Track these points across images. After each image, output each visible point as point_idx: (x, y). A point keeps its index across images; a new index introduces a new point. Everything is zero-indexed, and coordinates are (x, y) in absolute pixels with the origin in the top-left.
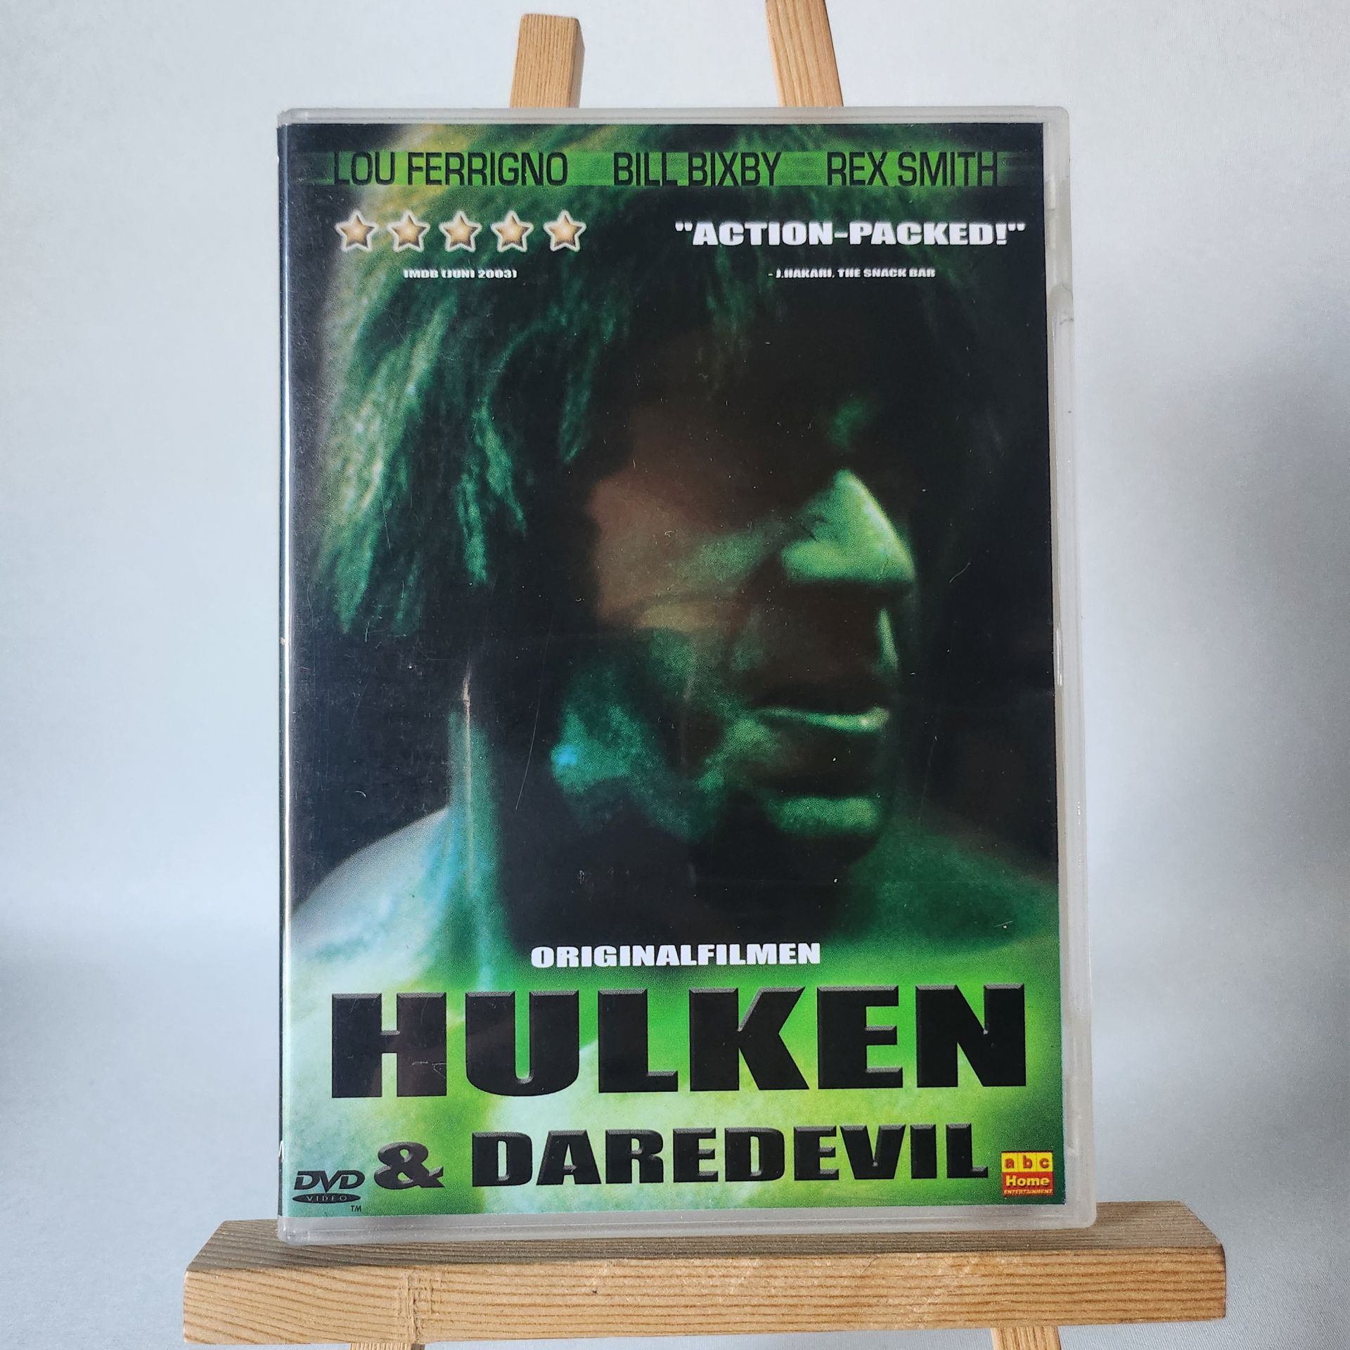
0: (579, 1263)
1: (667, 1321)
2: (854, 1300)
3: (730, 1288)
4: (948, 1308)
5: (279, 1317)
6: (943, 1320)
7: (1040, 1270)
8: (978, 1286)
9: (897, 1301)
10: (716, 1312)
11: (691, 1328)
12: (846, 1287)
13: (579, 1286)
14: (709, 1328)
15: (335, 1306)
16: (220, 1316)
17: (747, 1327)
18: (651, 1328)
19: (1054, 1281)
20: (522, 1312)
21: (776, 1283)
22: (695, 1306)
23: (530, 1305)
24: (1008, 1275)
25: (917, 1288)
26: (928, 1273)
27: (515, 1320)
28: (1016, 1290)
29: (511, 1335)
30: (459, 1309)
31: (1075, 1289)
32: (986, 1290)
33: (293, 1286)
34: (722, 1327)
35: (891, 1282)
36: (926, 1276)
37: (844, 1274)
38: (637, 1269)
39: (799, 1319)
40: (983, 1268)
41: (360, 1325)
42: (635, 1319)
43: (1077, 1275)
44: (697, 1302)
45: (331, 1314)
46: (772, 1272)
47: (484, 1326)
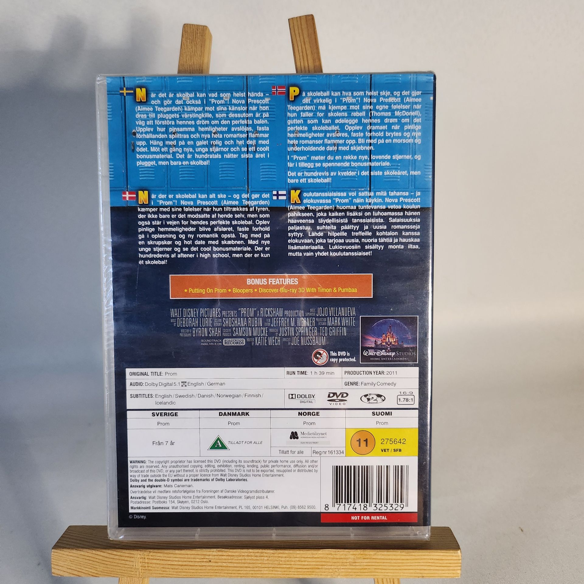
0: (204, 550)
1: (239, 573)
2: (313, 566)
3: (265, 561)
4: (350, 570)
5: (89, 567)
6: (348, 575)
7: (386, 557)
8: (362, 562)
9: (329, 567)
10: (257, 570)
11: (248, 575)
12: (309, 562)
13: (204, 559)
14: (255, 575)
15: (110, 563)
16: (66, 566)
17: (270, 575)
18: (233, 575)
19: (392, 561)
20: (182, 567)
21: (283, 559)
22: (249, 567)
23: (185, 565)
24: (373, 559)
25: (338, 562)
26: (342, 557)
27: (180, 571)
28: (377, 564)
29: (178, 576)
30: (158, 566)
31: (400, 564)
32: (365, 564)
33: (93, 556)
34: (261, 575)
35: (328, 561)
36: (342, 558)
37: (309, 556)
38: (227, 553)
39: (291, 573)
40: (364, 556)
41: (119, 571)
42: (226, 572)
43: (402, 559)
44: (251, 565)
45: (109, 567)
46: (280, 555)
47: (166, 573)
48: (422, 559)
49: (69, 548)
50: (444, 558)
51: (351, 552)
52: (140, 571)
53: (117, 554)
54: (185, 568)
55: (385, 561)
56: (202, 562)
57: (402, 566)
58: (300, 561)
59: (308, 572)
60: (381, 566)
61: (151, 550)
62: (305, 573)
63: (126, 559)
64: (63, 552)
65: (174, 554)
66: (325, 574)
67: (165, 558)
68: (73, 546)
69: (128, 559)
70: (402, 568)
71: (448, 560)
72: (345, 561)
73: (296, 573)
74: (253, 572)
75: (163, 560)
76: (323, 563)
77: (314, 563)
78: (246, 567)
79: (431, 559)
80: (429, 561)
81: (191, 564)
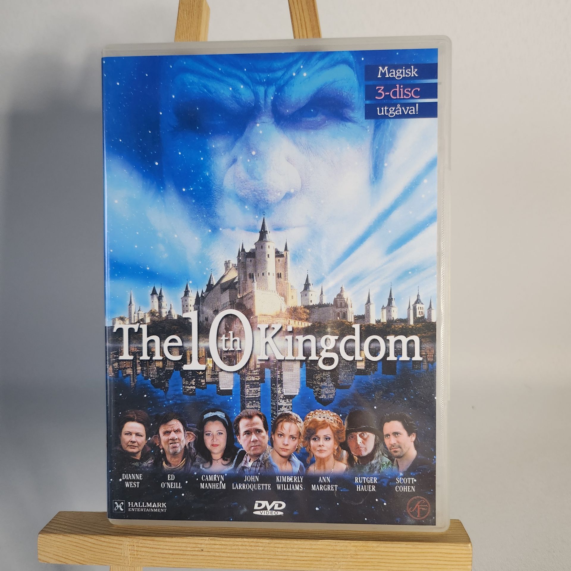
48: (429, 553)
49: (56, 534)
50: (453, 551)
51: (352, 544)
52: (129, 559)
53: (105, 541)
54: (176, 557)
55: (390, 554)
56: (194, 551)
57: (408, 560)
58: (297, 552)
59: (307, 564)
60: (385, 559)
61: (141, 537)
62: (302, 565)
63: (115, 546)
64: (50, 538)
65: (164, 542)
66: (324, 567)
67: (155, 546)
68: (61, 531)
69: (117, 546)
70: (408, 561)
71: (458, 554)
72: (345, 553)
73: (293, 565)
74: (247, 563)
75: (152, 548)
76: (322, 555)
77: (312, 555)
78: (241, 558)
79: (439, 553)
80: (437, 555)
81: (181, 552)
